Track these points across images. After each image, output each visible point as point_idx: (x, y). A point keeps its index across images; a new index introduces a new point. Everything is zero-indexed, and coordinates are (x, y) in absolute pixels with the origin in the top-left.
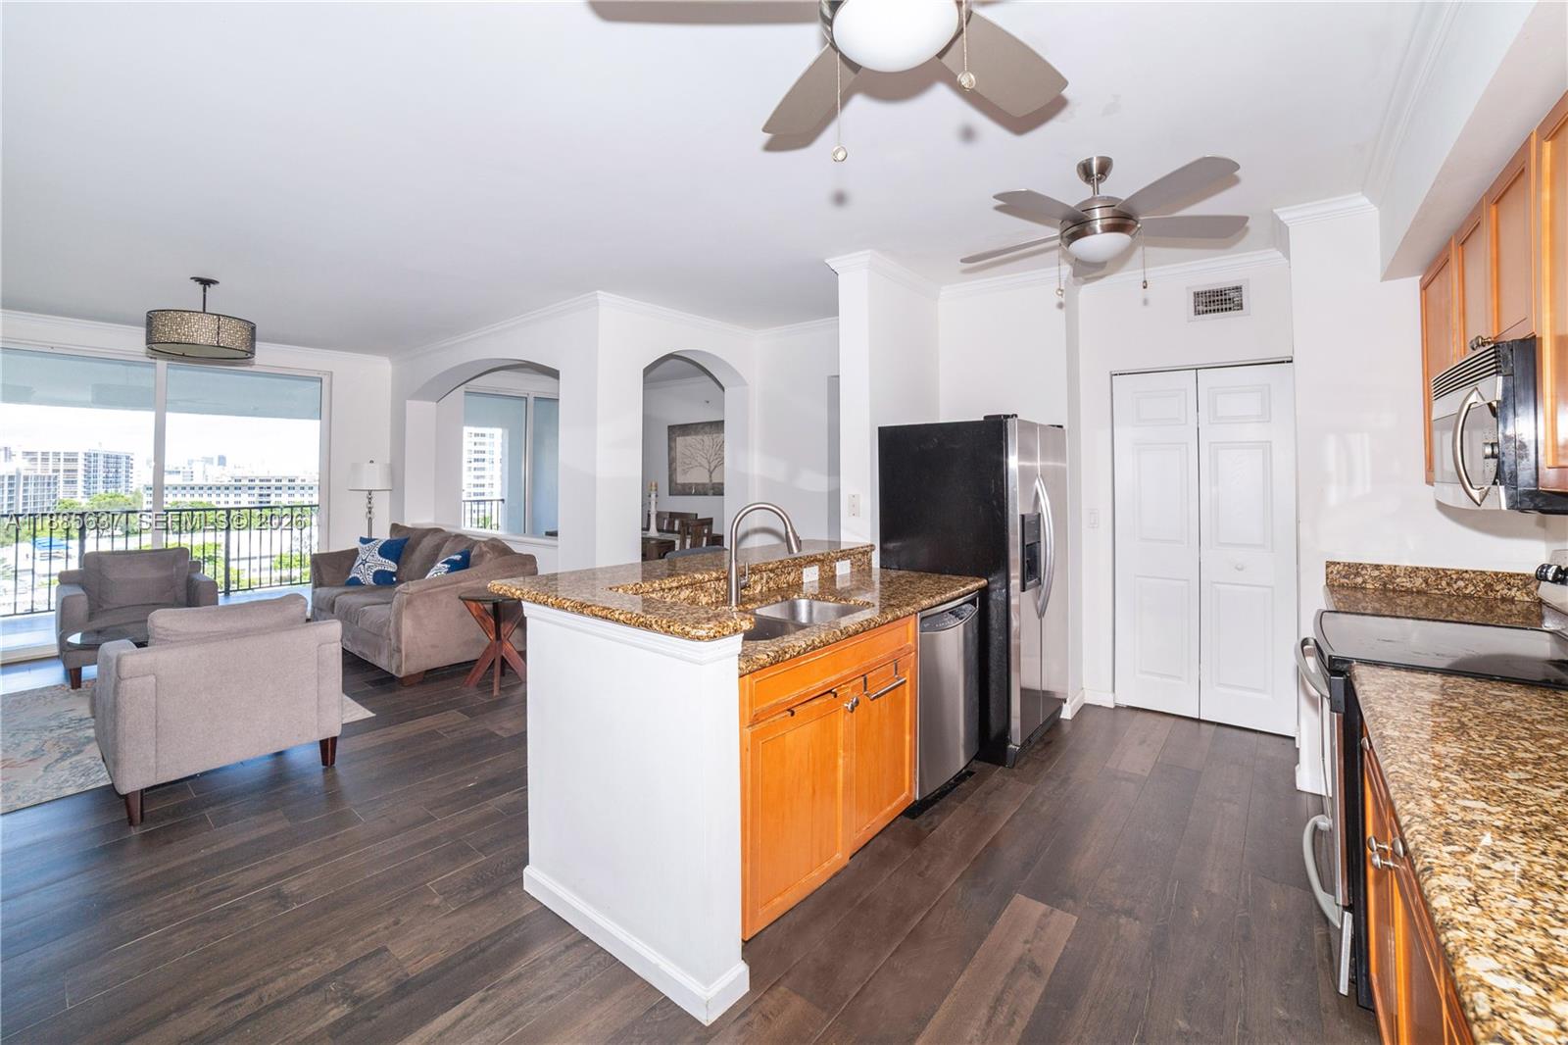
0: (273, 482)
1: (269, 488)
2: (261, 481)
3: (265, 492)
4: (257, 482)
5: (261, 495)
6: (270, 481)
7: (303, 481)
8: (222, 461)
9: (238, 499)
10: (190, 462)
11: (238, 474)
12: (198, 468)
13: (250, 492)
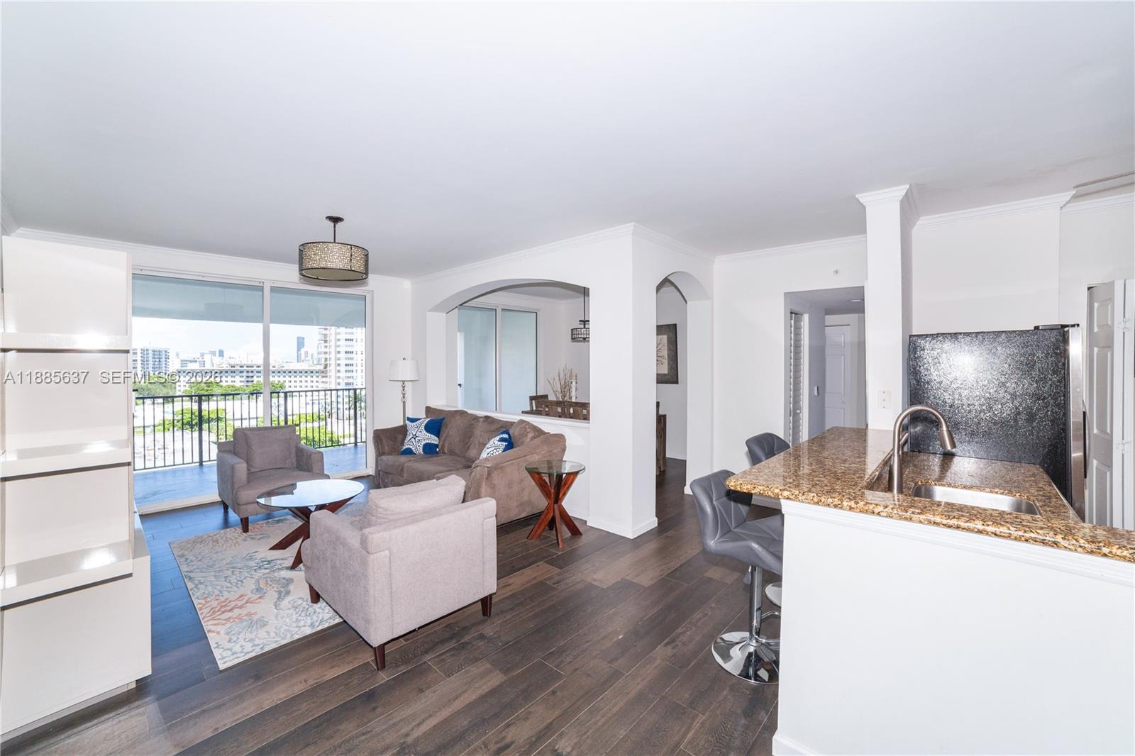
0: (255, 368)
1: (252, 372)
2: (247, 367)
3: (250, 374)
4: (245, 368)
5: (248, 377)
6: (252, 367)
7: (274, 367)
8: (221, 353)
9: (233, 379)
10: (202, 355)
11: (232, 362)
12: (207, 358)
13: (241, 374)
